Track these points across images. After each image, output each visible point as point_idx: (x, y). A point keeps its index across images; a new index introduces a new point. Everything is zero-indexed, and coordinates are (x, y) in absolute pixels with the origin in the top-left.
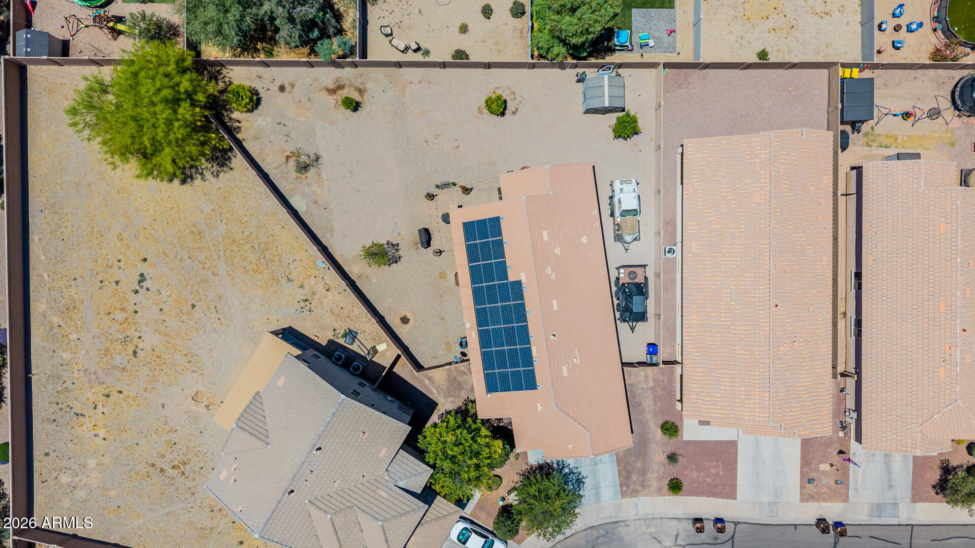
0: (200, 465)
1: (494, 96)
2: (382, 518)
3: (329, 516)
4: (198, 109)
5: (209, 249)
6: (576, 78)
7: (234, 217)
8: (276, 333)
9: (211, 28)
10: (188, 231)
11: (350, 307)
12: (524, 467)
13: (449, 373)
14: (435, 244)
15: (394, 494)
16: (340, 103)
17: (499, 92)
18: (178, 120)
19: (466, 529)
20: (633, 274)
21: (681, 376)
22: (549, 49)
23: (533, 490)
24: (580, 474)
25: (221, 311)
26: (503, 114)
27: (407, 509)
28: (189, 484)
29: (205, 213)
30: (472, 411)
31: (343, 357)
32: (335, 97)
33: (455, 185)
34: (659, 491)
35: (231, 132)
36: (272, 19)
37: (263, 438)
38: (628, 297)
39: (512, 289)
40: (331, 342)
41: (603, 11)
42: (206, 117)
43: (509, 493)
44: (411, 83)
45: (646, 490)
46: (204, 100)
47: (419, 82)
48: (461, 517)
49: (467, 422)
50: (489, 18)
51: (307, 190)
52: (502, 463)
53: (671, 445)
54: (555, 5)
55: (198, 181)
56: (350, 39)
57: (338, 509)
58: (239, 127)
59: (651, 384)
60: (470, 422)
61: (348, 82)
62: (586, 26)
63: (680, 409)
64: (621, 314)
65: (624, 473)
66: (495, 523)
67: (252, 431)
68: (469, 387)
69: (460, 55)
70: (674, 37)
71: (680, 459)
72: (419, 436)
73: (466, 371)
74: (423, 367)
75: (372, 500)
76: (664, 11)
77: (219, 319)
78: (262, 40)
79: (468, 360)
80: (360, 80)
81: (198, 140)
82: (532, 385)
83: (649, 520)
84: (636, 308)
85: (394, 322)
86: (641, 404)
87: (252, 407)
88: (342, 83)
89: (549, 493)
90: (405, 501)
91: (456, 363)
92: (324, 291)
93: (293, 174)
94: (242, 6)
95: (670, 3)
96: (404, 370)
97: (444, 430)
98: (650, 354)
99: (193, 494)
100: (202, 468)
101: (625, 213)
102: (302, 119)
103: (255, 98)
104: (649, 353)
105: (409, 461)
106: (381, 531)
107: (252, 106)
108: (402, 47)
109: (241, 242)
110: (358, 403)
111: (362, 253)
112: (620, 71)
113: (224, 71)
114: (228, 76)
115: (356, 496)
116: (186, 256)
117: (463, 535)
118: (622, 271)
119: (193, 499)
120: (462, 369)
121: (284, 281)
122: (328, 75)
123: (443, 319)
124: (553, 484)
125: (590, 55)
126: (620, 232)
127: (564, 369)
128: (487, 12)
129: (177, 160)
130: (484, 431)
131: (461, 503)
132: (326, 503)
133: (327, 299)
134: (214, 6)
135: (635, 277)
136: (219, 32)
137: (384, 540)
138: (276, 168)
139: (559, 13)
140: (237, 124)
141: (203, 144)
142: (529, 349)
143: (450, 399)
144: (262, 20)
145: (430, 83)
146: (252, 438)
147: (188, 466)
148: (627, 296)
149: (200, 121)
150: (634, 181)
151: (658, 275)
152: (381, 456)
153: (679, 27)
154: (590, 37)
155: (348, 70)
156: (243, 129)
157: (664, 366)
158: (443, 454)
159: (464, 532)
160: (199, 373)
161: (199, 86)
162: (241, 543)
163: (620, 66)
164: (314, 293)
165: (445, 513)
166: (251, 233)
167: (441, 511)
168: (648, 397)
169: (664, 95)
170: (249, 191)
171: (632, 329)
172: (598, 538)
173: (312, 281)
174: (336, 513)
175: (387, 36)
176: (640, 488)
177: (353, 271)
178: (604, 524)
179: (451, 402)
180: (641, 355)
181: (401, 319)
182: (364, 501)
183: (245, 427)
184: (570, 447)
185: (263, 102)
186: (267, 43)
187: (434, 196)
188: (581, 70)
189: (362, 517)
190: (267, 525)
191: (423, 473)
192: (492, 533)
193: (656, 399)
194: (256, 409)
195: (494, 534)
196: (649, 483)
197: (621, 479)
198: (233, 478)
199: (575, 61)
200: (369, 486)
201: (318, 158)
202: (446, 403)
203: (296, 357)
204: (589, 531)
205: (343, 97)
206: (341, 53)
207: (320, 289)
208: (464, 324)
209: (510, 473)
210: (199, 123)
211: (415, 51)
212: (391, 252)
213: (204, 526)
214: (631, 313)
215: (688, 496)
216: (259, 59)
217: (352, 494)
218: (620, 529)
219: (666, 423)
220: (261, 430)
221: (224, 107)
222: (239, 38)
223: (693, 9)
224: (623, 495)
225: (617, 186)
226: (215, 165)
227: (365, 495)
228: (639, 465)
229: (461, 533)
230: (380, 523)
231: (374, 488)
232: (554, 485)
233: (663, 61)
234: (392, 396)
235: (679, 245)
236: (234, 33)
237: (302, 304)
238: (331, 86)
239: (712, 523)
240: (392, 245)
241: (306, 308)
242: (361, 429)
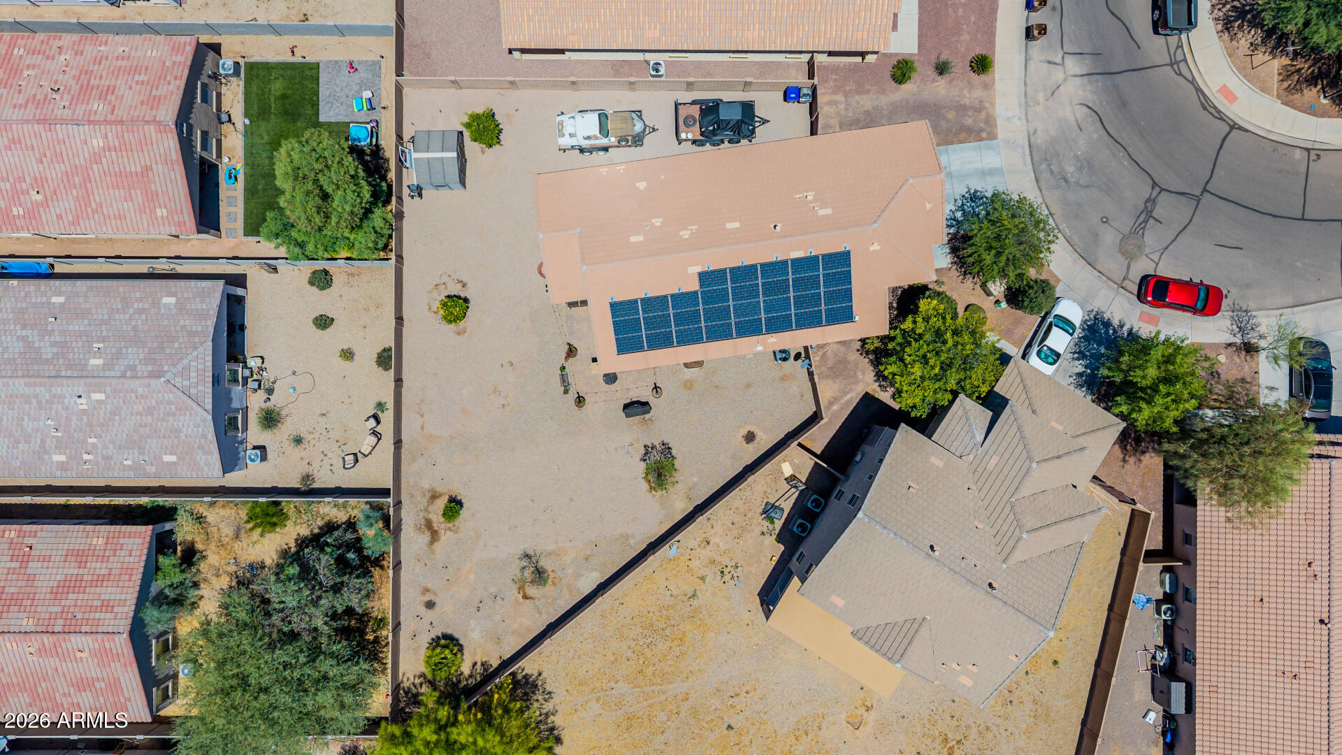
0: (949, 719)
1: (442, 312)
2: (1027, 462)
3: (1024, 536)
4: (461, 717)
5: (650, 706)
6: (417, 199)
7: (607, 671)
8: (768, 614)
9: (348, 698)
10: (626, 735)
11: (731, 512)
12: (954, 273)
13: (822, 377)
14: (645, 394)
15: (994, 447)
16: (450, 525)
17: (436, 305)
18: (475, 743)
19: (1039, 353)
20: (689, 121)
21: (831, 54)
22: (376, 232)
23: (988, 258)
24: (963, 196)
25: (738, 691)
26: (466, 300)
27: (1014, 429)
28: (973, 733)
29: (601, 712)
30: (877, 344)
31: (800, 521)
32: (443, 532)
33: (563, 368)
34: (988, 87)
35: (489, 675)
36: (334, 616)
37: (915, 626)
38: (721, 126)
39: (709, 285)
40: (780, 539)
41: (326, 154)
42: (470, 708)
43: (989, 294)
44: (422, 428)
45: (987, 105)
46: (446, 708)
47: (422, 416)
48: (1024, 357)
49: (894, 349)
50: (333, 320)
51: (570, 571)
52: (951, 303)
53: (924, 70)
54: (317, 220)
55: (557, 720)
56: (363, 511)
57: (1015, 523)
58: (482, 665)
59: (840, 98)
60: (894, 344)
61: (421, 514)
62: (347, 177)
63: (875, 56)
64: (744, 138)
65: (963, 135)
66: (1032, 312)
67: (906, 641)
68: (842, 349)
69: (384, 360)
70: (360, 63)
71: (943, 58)
72: (913, 415)
73: (820, 353)
74: (815, 412)
75: (1002, 477)
76: (323, 78)
77: (747, 692)
78: (362, 633)
79: (806, 348)
80: (419, 498)
81: (502, 717)
82: (844, 258)
83: (1028, 101)
84: (736, 115)
85: (751, 453)
86: (868, 111)
87: (873, 641)
88: (423, 522)
89: (992, 236)
90: (1002, 435)
91: (810, 365)
92: (709, 548)
93: (548, 589)
94: (318, 656)
95: (312, 69)
96: (819, 438)
97: (906, 380)
98: (799, 97)
99: (987, 728)
100: (953, 717)
101: (604, 131)
102: (472, 577)
103: (443, 642)
104: (797, 99)
105: (949, 426)
106: (1044, 465)
107: (455, 645)
108: (373, 440)
109: (641, 662)
110: (869, 495)
111: (659, 493)
112: (406, 137)
113: (406, 684)
114: (412, 679)
115: (997, 498)
116: (661, 738)
117: (1047, 356)
118: (683, 136)
119: (994, 729)
120: (818, 359)
121: (695, 602)
122: (412, 541)
123: (749, 386)
124: (979, 230)
125: (384, 178)
126: (630, 138)
127: (822, 212)
128: (323, 322)
129: (531, 745)
130: (907, 324)
131: (1005, 359)
132: (1006, 539)
133: (721, 544)
134: (319, 693)
135: (693, 117)
136: (352, 688)
137: (1056, 460)
138: (540, 613)
139: (327, 217)
140: (478, 666)
141: (507, 711)
142: (795, 261)
143: (859, 374)
144: (336, 630)
145: (422, 401)
146: (916, 641)
147: (950, 735)
148: (718, 126)
149: (475, 715)
150: (559, 119)
151: (690, 86)
152: (940, 464)
153: (345, 57)
154: (361, 174)
155: (404, 514)
156: (484, 660)
157: (816, 78)
158: (940, 380)
159: (1043, 356)
160: (821, 720)
161: (428, 716)
162: (1055, 662)
163: (400, 137)
164: (713, 562)
165: (1018, 380)
166: (629, 647)
167: (1015, 385)
168: (858, 102)
169: (440, 76)
170: (572, 650)
171: (765, 122)
172: (1052, 172)
173: (695, 564)
174: (1019, 526)
175: (356, 461)
176: (984, 114)
177: (681, 507)
178: (1033, 164)
179: (864, 374)
180: (799, 111)
181: (747, 443)
182: (1003, 488)
183: (901, 651)
184: (928, 206)
185: (449, 631)
186: (367, 625)
187: (579, 397)
188: (406, 192)
189: (1026, 491)
190: (1037, 619)
191: (964, 408)
192: (1044, 318)
193: (860, 91)
194: (876, 635)
195: (1047, 314)
196: (977, 101)
197: (971, 139)
198: (971, 667)
199: (394, 199)
200: (982, 480)
201: (527, 556)
202: (865, 382)
203: (803, 583)
204: (1042, 183)
205: (442, 520)
206: (381, 524)
207: (706, 553)
208: (756, 355)
209: (964, 292)
210: (479, 715)
211: (378, 422)
212: (655, 456)
213: (1032, 714)
214: (742, 121)
215: (994, 47)
216: (390, 635)
217: (994, 504)
218: (1039, 141)
219: (894, 77)
220: (905, 630)
221: (455, 685)
222: (361, 660)
223: (320, 37)
224: (992, 136)
225: (565, 141)
226: (535, 698)
227: (995, 487)
228: (951, 115)
229: (1045, 360)
230: (1034, 465)
231: (986, 475)
232: (981, 229)
233: (394, 77)
234: (855, 455)
235: (648, 56)
236: (355, 668)
237: (727, 577)
238: (427, 537)
239: (1033, 14)
240: (646, 454)
241: (733, 572)
242: (904, 491)
